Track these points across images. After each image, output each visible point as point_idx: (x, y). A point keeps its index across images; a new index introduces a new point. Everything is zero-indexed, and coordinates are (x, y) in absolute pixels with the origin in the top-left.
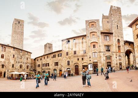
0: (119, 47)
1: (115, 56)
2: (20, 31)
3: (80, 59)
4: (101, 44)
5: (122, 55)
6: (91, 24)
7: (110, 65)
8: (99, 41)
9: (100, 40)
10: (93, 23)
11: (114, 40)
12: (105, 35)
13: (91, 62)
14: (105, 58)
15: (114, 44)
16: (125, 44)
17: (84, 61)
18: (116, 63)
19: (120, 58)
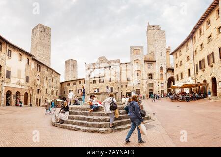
0: (161, 74)
1: (157, 84)
2: (46, 42)
3: (124, 87)
4: (144, 72)
5: (164, 82)
6: (135, 51)
7: (152, 93)
8: (142, 69)
9: (144, 69)
10: (137, 50)
11: (157, 68)
12: (148, 63)
13: (134, 89)
14: (147, 86)
15: (157, 72)
16: (167, 71)
17: (128, 88)
18: (157, 91)
19: (162, 85)
